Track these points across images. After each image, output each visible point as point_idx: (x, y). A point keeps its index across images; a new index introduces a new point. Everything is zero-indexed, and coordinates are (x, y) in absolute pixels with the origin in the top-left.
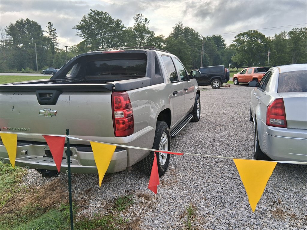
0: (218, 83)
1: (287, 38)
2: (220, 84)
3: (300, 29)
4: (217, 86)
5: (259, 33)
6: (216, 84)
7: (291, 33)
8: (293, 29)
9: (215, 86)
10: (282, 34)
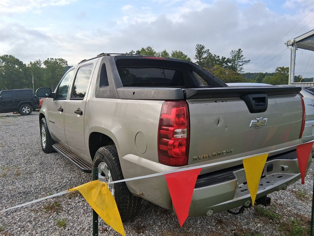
0: (28, 108)
1: (43, 66)
2: (31, 110)
3: (55, 59)
4: (27, 112)
5: (16, 59)
6: (26, 110)
7: (46, 62)
8: (48, 59)
9: (26, 112)
10: (37, 62)
